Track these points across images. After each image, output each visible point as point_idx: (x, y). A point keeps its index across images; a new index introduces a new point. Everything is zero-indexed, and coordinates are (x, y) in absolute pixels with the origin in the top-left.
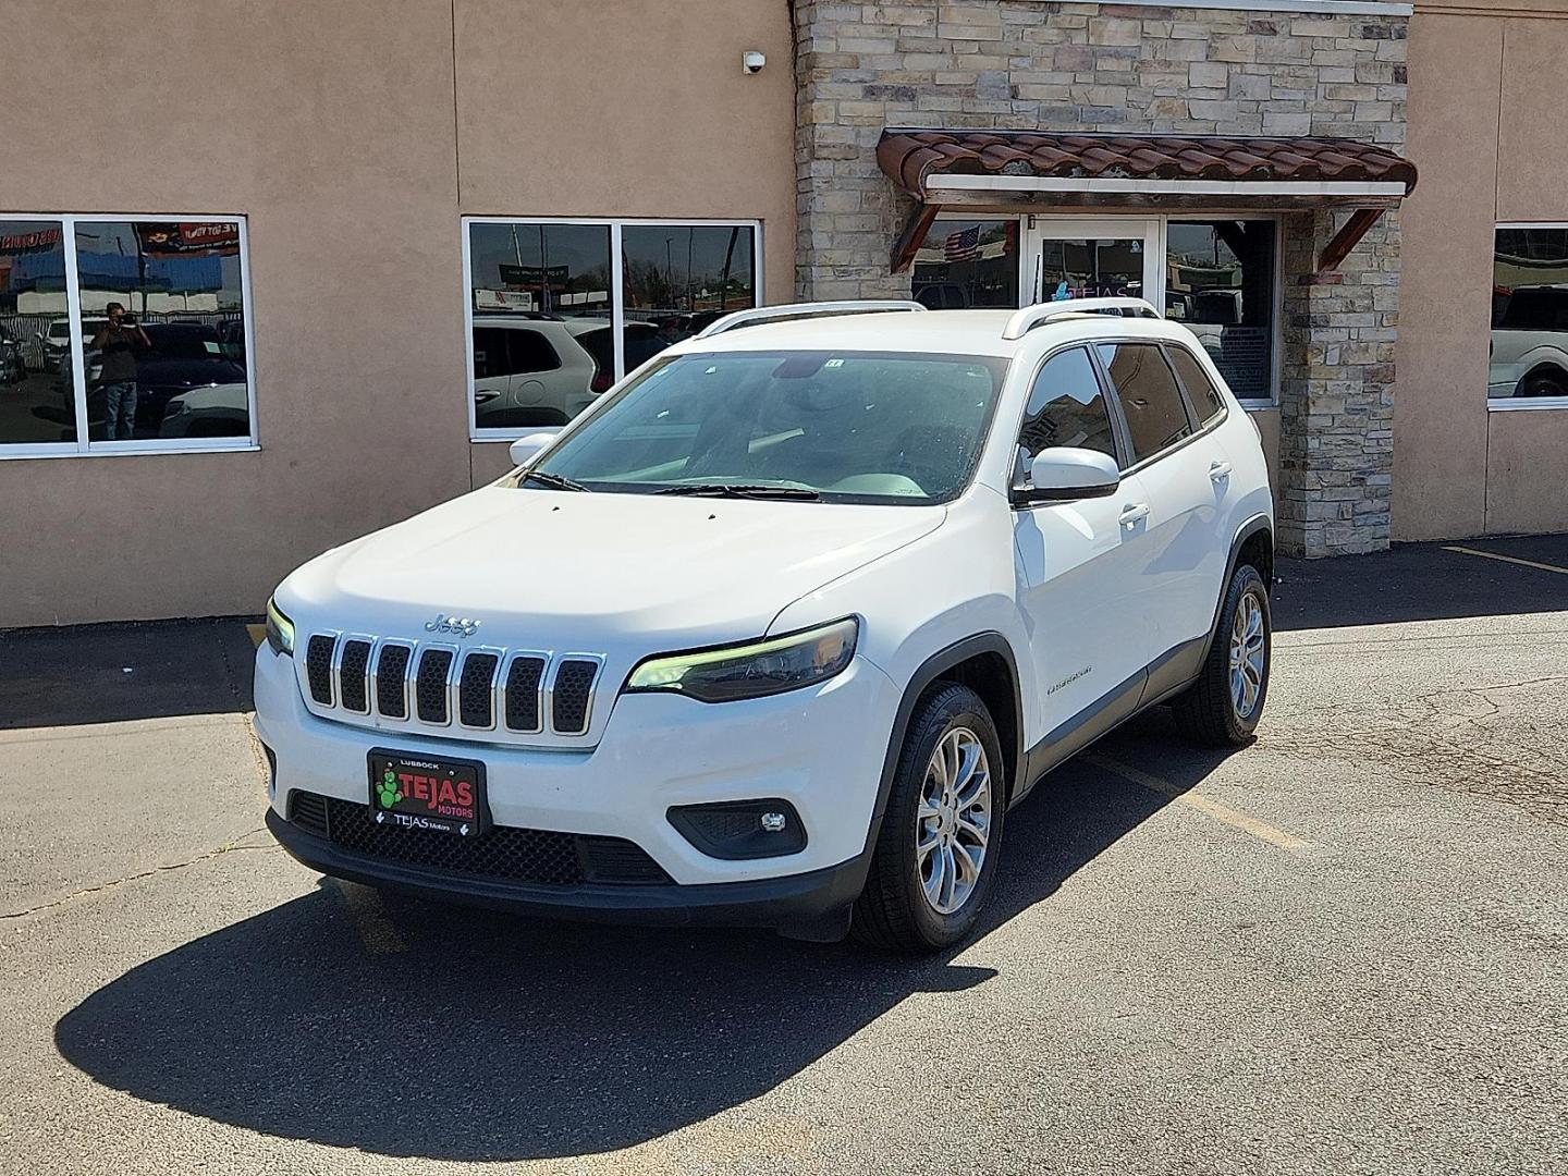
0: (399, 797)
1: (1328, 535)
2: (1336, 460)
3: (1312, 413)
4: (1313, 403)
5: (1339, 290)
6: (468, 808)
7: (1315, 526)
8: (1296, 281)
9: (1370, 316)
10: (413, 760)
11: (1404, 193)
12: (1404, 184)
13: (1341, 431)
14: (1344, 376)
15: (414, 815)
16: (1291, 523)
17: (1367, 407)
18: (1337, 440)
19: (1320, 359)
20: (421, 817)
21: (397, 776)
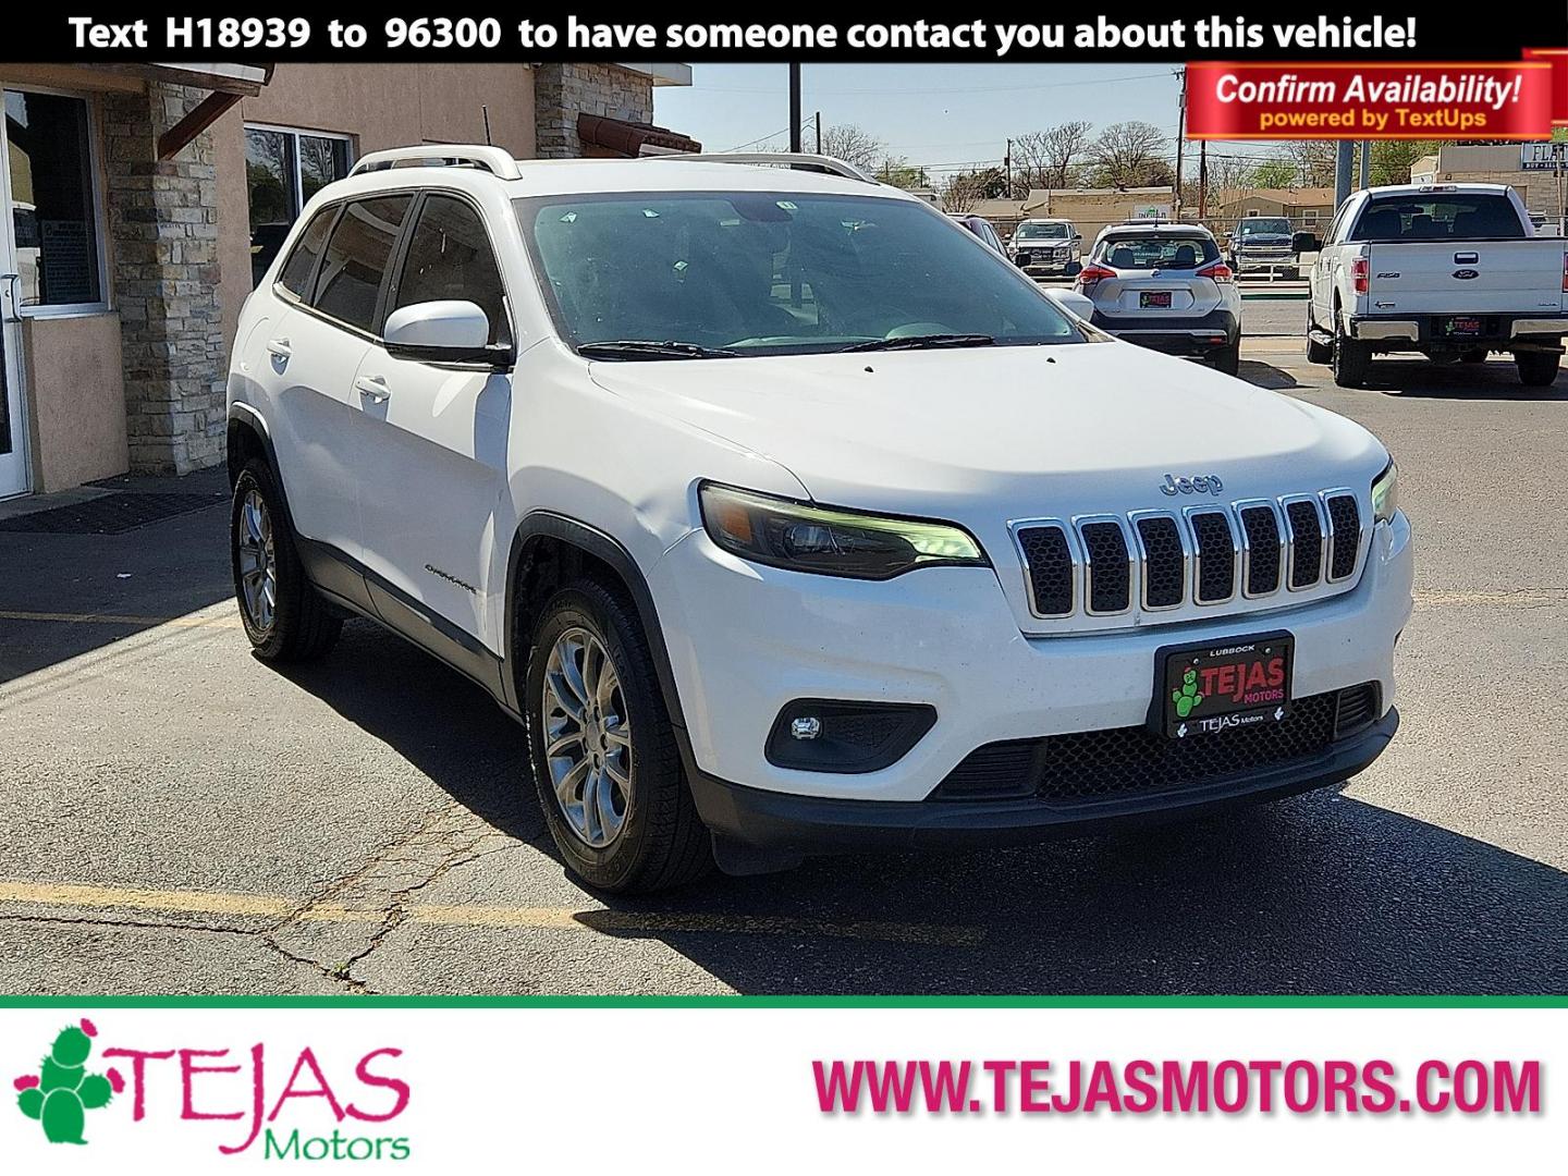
0: (1198, 699)
1: (191, 449)
2: (191, 367)
3: (168, 316)
4: (169, 306)
5: (174, 181)
6: (1277, 688)
7: (180, 439)
8: (129, 171)
9: (198, 212)
10: (1226, 647)
11: (262, 81)
12: (264, 71)
13: (190, 335)
14: (185, 276)
15: (1223, 715)
16: (150, 439)
17: (204, 309)
18: (188, 345)
19: (167, 257)
20: (1229, 713)
21: (1198, 673)
